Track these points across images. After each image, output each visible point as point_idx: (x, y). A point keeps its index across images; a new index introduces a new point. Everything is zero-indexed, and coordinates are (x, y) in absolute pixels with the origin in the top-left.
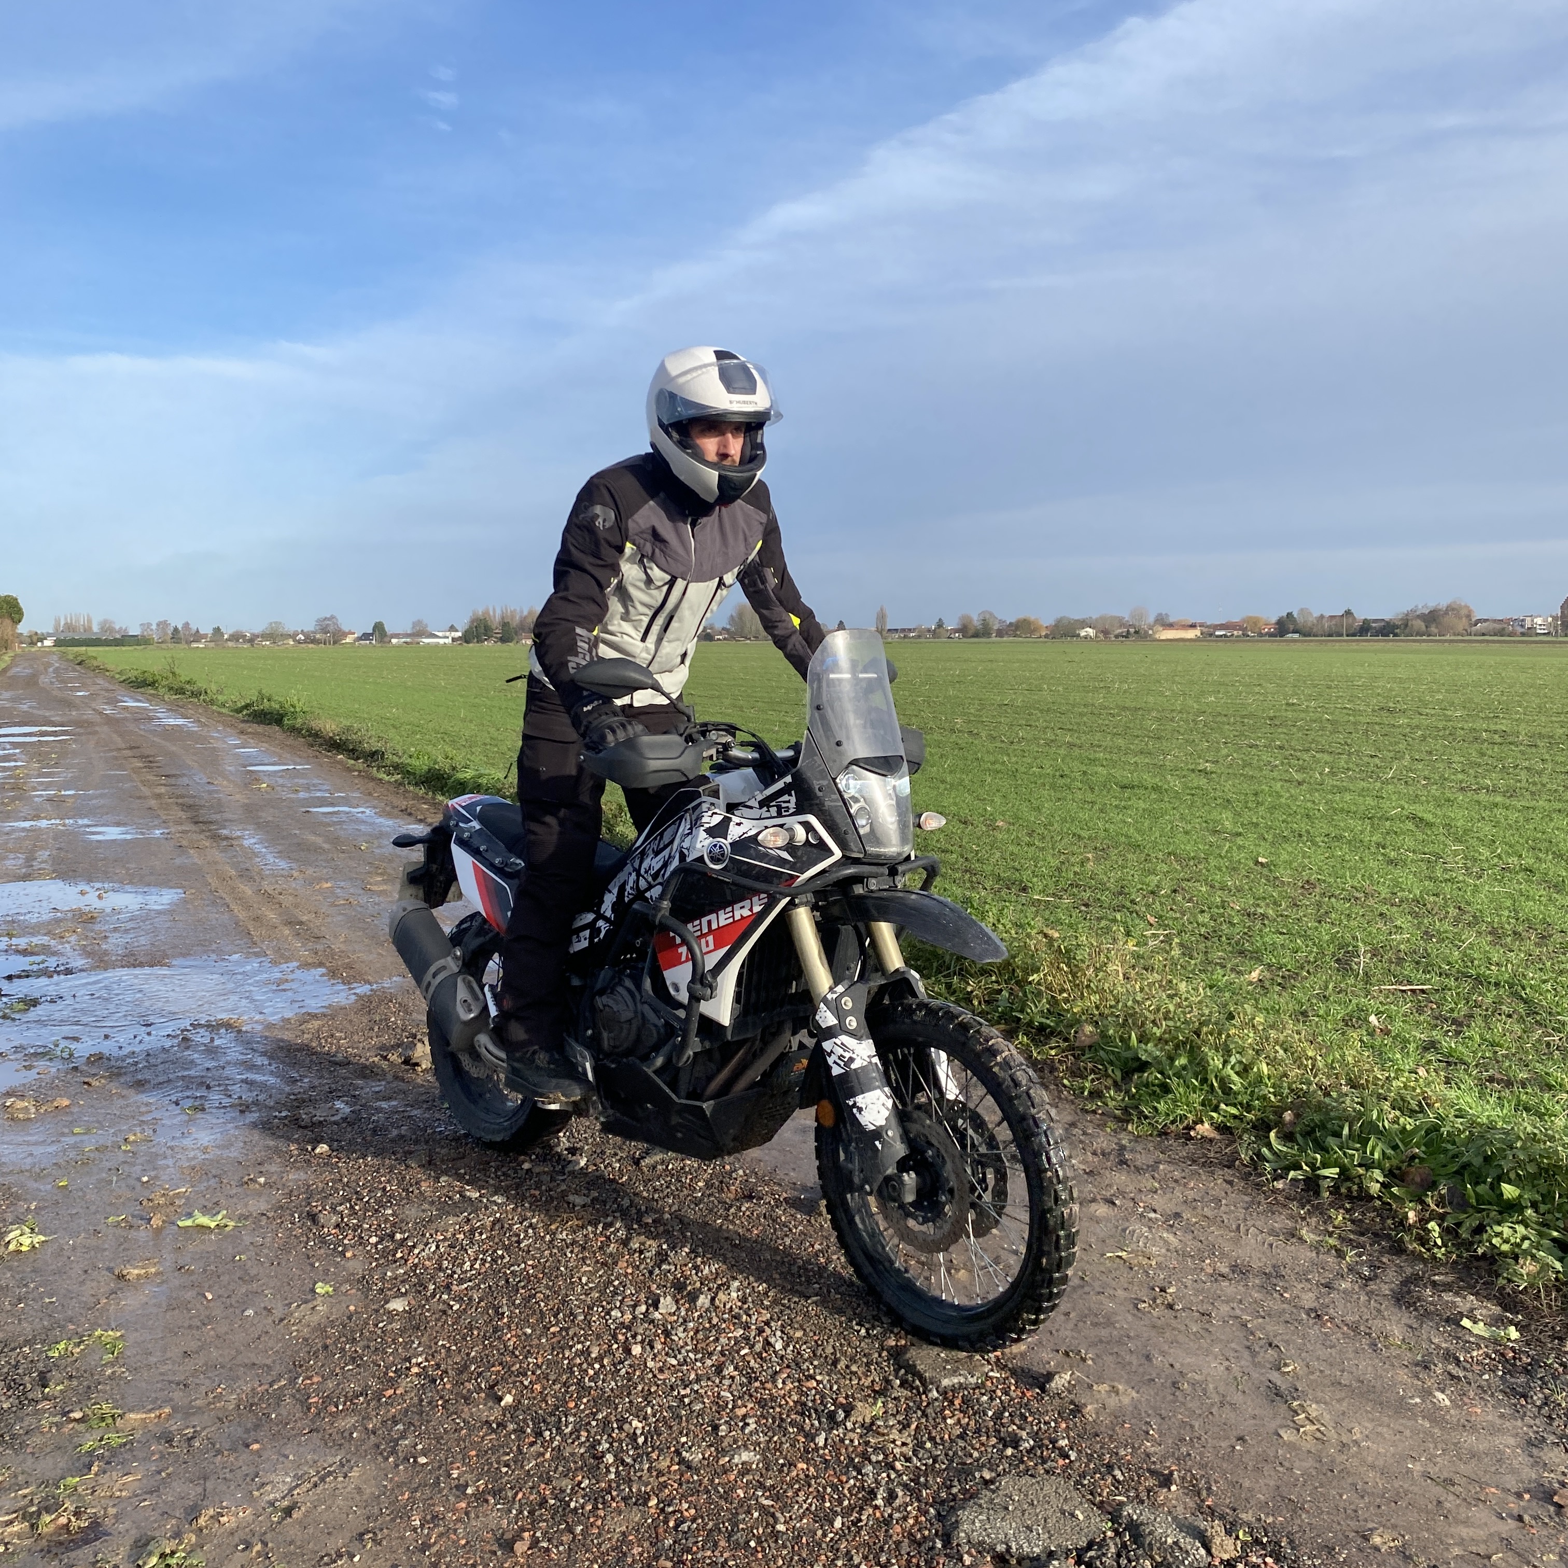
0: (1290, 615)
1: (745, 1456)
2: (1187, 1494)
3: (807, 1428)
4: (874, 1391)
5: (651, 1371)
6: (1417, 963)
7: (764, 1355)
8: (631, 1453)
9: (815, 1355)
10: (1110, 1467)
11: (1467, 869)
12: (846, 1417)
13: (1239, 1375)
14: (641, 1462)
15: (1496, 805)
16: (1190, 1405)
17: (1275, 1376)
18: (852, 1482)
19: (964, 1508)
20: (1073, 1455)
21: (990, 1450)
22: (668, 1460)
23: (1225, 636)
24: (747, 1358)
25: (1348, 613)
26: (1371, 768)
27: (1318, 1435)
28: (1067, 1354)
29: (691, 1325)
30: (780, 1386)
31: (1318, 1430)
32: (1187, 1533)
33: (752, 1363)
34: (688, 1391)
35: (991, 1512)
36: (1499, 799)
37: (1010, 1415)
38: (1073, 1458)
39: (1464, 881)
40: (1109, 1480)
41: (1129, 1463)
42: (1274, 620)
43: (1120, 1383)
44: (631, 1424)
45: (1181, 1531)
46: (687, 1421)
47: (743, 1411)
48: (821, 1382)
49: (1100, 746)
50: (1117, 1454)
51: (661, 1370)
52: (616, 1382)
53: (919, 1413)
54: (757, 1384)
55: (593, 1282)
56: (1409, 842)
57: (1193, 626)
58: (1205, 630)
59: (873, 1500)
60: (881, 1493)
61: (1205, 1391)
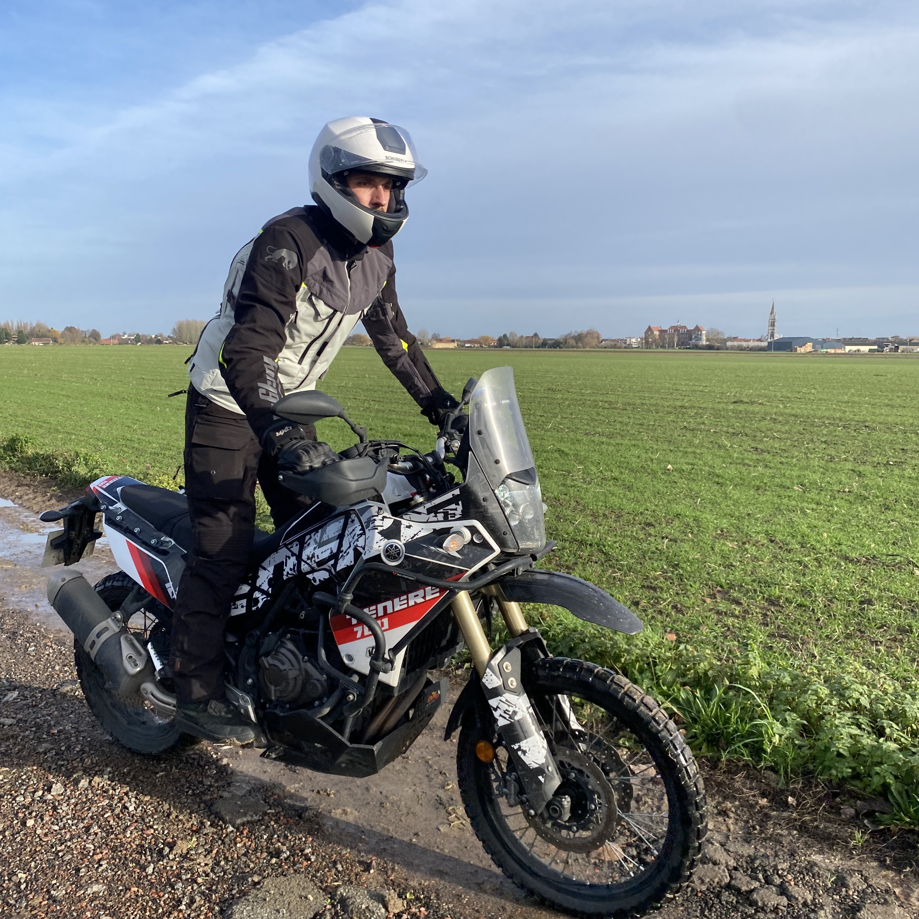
0: (505, 336)
1: (95, 888)
2: (379, 874)
3: (142, 862)
4: (193, 831)
5: (39, 836)
6: (551, 534)
7: (121, 815)
8: (15, 896)
9: (156, 811)
10: (335, 863)
11: (584, 479)
12: (170, 851)
13: (420, 794)
14: (21, 902)
15: (603, 443)
16: (389, 817)
17: (441, 793)
18: (167, 896)
19: (237, 904)
20: (313, 858)
21: (261, 861)
22: (41, 898)
23: (471, 347)
24: (109, 819)
25: (536, 335)
26: (540, 423)
27: (461, 826)
28: (318, 792)
29: (73, 801)
30: (128, 835)
31: (462, 823)
32: (375, 900)
33: (112, 822)
34: (63, 847)
35: (255, 903)
36: (604, 439)
37: (278, 836)
38: (313, 860)
39: (581, 486)
40: (334, 871)
41: (347, 858)
42: (497, 338)
43: (349, 807)
44: (17, 875)
45: (371, 899)
46: (59, 869)
47: (100, 856)
48: (157, 829)
49: (394, 411)
50: (340, 853)
51: (46, 835)
52: (12, 846)
53: (220, 842)
54: (113, 836)
55: (7, 778)
56: (555, 465)
57: (453, 341)
58: (459, 343)
59: (179, 906)
60: (186, 900)
61: (399, 807)
